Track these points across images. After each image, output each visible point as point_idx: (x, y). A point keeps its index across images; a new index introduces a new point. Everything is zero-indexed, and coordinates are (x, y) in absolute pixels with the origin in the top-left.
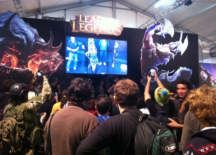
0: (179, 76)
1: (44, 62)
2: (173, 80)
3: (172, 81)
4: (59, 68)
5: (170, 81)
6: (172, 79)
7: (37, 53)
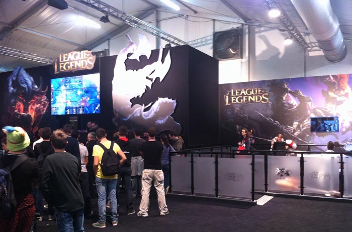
0: (158, 110)
1: (38, 106)
2: (150, 117)
3: (148, 117)
4: (46, 111)
5: (145, 118)
6: (148, 116)
7: (34, 98)
